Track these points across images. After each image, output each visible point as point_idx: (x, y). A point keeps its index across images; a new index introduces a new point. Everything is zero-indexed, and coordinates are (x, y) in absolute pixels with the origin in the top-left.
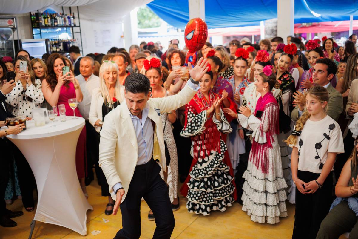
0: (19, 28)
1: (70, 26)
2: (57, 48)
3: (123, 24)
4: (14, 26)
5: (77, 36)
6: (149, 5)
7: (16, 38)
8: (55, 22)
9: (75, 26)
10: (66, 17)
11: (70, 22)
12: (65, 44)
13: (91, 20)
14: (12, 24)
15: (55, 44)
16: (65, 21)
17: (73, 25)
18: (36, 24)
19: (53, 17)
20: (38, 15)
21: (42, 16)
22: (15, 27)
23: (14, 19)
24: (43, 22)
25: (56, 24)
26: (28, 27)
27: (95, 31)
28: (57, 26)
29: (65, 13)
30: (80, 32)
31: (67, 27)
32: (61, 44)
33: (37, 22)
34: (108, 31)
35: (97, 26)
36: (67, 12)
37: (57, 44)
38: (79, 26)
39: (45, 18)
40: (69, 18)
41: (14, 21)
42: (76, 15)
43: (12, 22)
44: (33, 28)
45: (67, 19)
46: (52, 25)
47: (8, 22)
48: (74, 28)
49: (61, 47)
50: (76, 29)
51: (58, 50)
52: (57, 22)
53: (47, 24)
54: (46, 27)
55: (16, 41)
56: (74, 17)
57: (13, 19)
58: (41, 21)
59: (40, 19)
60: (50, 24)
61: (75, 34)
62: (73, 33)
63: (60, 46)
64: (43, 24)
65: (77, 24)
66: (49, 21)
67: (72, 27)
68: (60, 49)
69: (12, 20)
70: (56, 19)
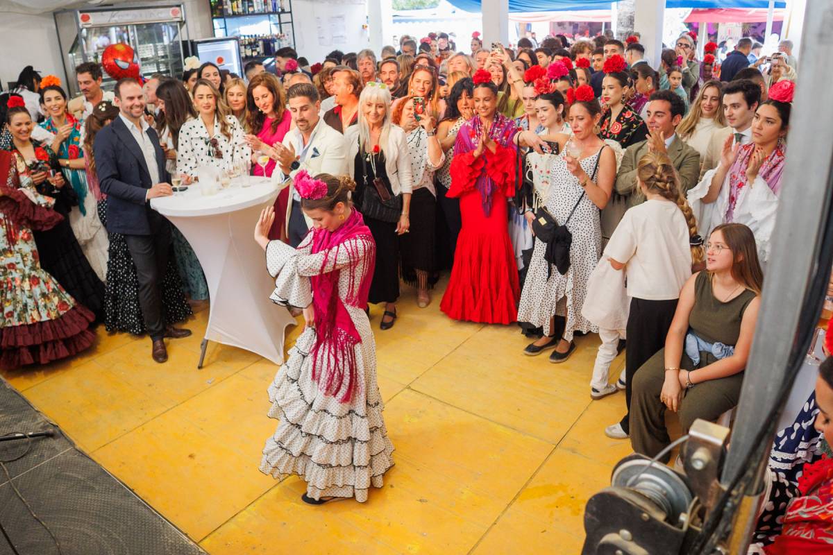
0: (189, 21)
1: (275, 12)
2: (252, 51)
4: (182, 18)
5: (287, 28)
7: (185, 38)
8: (249, 6)
9: (283, 11)
11: (275, 5)
12: (268, 43)
13: (312, 1)
14: (179, 15)
15: (250, 44)
16: (266, 3)
17: (280, 10)
18: (218, 12)
22: (184, 19)
23: (182, 6)
24: (229, 7)
25: (251, 10)
26: (207, 16)
27: (318, 18)
28: (253, 14)
30: (292, 22)
31: (269, 13)
32: (261, 43)
33: (220, 7)
34: (341, 17)
35: (322, 9)
37: (253, 45)
38: (291, 12)
41: (181, 9)
43: (177, 12)
44: (213, 18)
45: (269, 1)
46: (244, 11)
47: (173, 12)
48: (282, 16)
49: (260, 49)
50: (285, 17)
51: (255, 54)
52: (253, 6)
53: (236, 10)
54: (235, 15)
55: (186, 43)
57: (179, 6)
58: (225, 7)
59: (224, 4)
60: (240, 10)
61: (283, 26)
62: (280, 23)
63: (258, 46)
64: (230, 12)
65: (287, 9)
66: (240, 5)
67: (279, 14)
68: (258, 53)
69: (178, 8)
70: (252, 2)
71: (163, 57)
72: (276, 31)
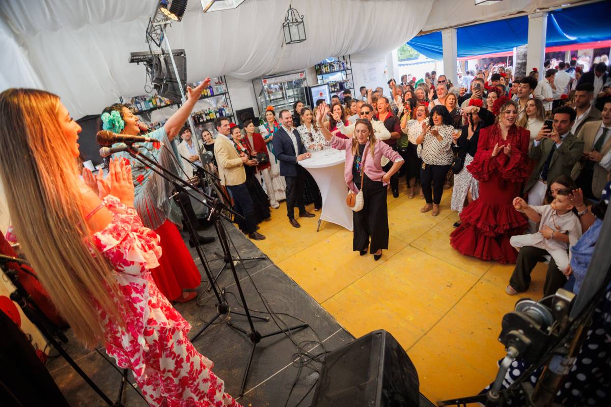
0: (307, 78)
1: (344, 70)
2: (335, 88)
3: (386, 62)
5: (350, 77)
6: (408, 43)
7: (306, 86)
9: (348, 69)
10: (341, 64)
11: (344, 67)
12: (341, 84)
13: (360, 62)
14: (303, 76)
15: (334, 85)
16: (340, 66)
17: (346, 69)
18: (319, 73)
19: (331, 65)
20: (320, 65)
21: (323, 66)
22: (305, 78)
24: (324, 70)
25: (333, 70)
26: (314, 75)
27: (363, 70)
28: (335, 72)
29: (340, 60)
30: (352, 74)
31: (342, 71)
32: (338, 84)
33: (320, 70)
34: (374, 69)
35: (365, 66)
36: (341, 60)
37: (335, 86)
38: (351, 69)
39: (325, 67)
40: (343, 64)
42: (348, 60)
44: (317, 75)
45: (341, 65)
47: (300, 75)
48: (347, 71)
50: (349, 72)
51: (336, 90)
52: (334, 68)
53: (327, 71)
54: (326, 73)
55: (306, 88)
56: (346, 63)
57: (303, 72)
59: (322, 68)
60: (329, 71)
61: (348, 76)
63: (337, 86)
64: (324, 72)
65: (349, 68)
66: (329, 68)
70: (333, 66)
71: (296, 95)
72: (344, 78)
